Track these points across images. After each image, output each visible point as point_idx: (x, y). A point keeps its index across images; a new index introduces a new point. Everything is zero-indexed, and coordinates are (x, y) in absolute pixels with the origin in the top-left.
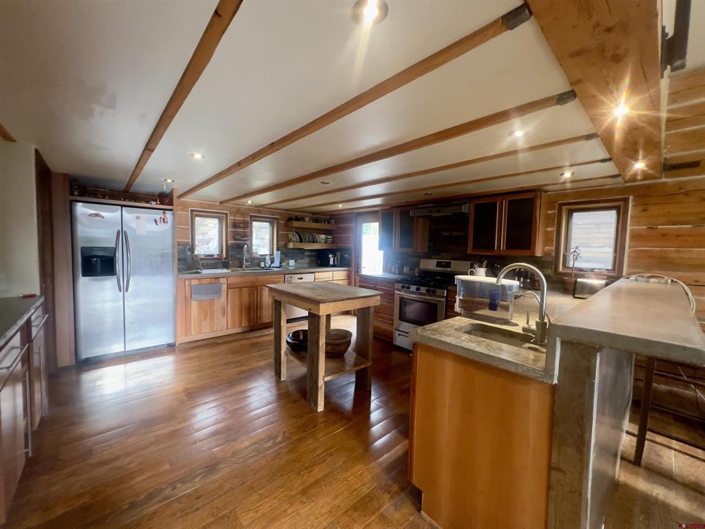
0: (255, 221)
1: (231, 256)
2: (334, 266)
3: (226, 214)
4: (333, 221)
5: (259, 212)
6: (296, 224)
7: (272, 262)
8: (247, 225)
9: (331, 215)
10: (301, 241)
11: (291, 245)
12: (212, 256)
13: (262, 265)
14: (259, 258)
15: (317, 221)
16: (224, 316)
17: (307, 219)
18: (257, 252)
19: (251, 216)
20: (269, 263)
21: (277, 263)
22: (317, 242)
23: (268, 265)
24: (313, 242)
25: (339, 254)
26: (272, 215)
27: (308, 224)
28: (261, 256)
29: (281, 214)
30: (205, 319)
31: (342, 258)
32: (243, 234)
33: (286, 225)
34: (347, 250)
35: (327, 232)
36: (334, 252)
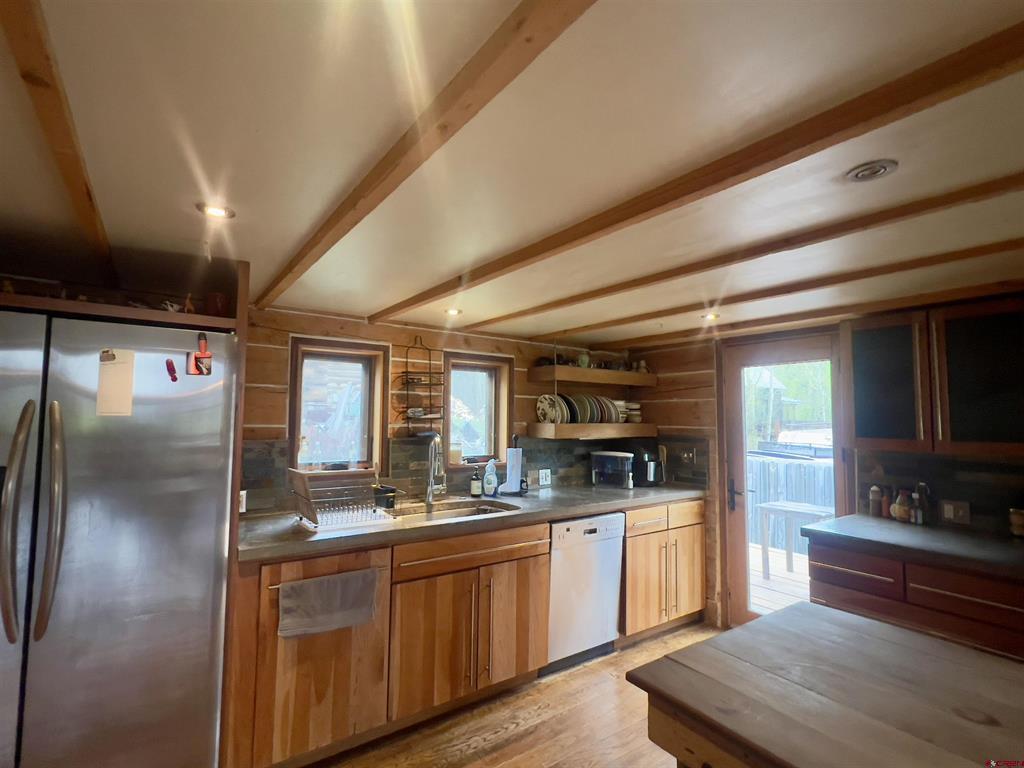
0: (456, 366)
1: (395, 467)
2: (656, 485)
3: (385, 350)
4: (643, 363)
5: (467, 342)
6: (562, 373)
7: (502, 479)
8: (438, 381)
9: (632, 351)
10: (573, 419)
11: (548, 431)
12: (343, 466)
13: (476, 487)
14: (464, 469)
15: (605, 364)
16: (381, 679)
17: (585, 359)
18: (459, 452)
19: (448, 355)
20: (496, 485)
21: (512, 484)
22: (609, 421)
23: (490, 489)
24: (601, 422)
25: (663, 451)
26: (499, 350)
27: (586, 372)
28: (470, 460)
29: (519, 349)
30: (320, 697)
31: (674, 461)
32: (426, 402)
33: (530, 377)
34: (696, 442)
35: (627, 393)
36: (649, 444)
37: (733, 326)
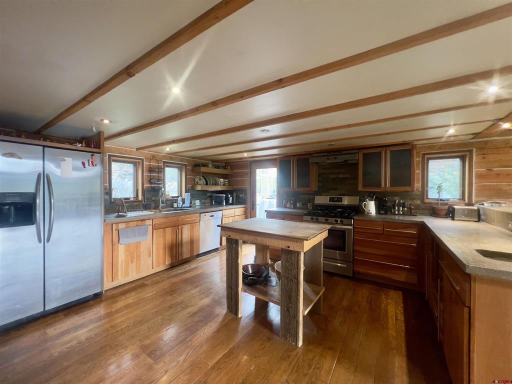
0: (167, 166)
1: (147, 199)
2: (232, 204)
3: (142, 160)
4: (229, 167)
5: (171, 158)
6: (203, 169)
7: (184, 203)
8: (160, 170)
9: (226, 163)
10: (207, 184)
11: (199, 188)
12: (129, 199)
13: (175, 205)
14: (171, 200)
15: (218, 167)
16: (150, 256)
17: (211, 165)
18: (169, 195)
19: (164, 162)
20: (182, 204)
21: (187, 204)
22: (218, 185)
23: (180, 206)
24: (216, 185)
25: (235, 194)
26: (182, 161)
27: (211, 169)
28: (173, 197)
29: (188, 161)
30: (132, 262)
31: (238, 197)
32: (157, 178)
33: (193, 171)
34: (243, 191)
35: (224, 176)
36: (231, 192)
37: (253, 157)
